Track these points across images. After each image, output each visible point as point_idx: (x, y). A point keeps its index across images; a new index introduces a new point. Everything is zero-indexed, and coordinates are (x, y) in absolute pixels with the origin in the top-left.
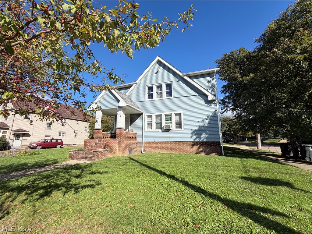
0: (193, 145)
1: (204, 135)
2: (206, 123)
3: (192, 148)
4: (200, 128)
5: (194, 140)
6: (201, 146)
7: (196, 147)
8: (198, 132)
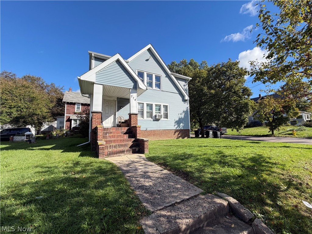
0: (175, 132)
1: (181, 124)
2: (183, 116)
3: (174, 134)
4: (180, 119)
5: (176, 128)
6: (179, 132)
7: (177, 133)
8: (178, 122)
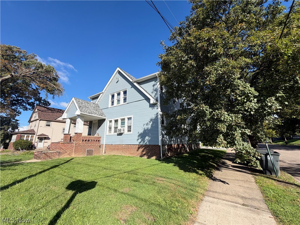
0: (139, 148)
1: (147, 138)
2: (149, 126)
3: (138, 150)
4: (145, 131)
5: (140, 143)
6: (144, 149)
7: (141, 150)
8: (142, 136)
